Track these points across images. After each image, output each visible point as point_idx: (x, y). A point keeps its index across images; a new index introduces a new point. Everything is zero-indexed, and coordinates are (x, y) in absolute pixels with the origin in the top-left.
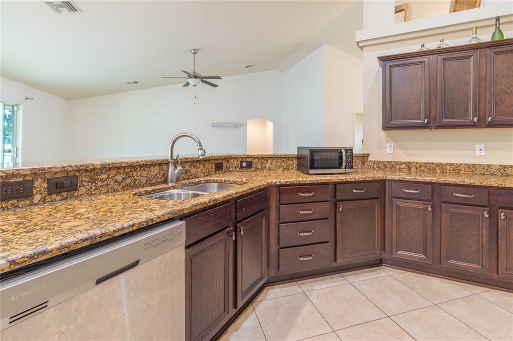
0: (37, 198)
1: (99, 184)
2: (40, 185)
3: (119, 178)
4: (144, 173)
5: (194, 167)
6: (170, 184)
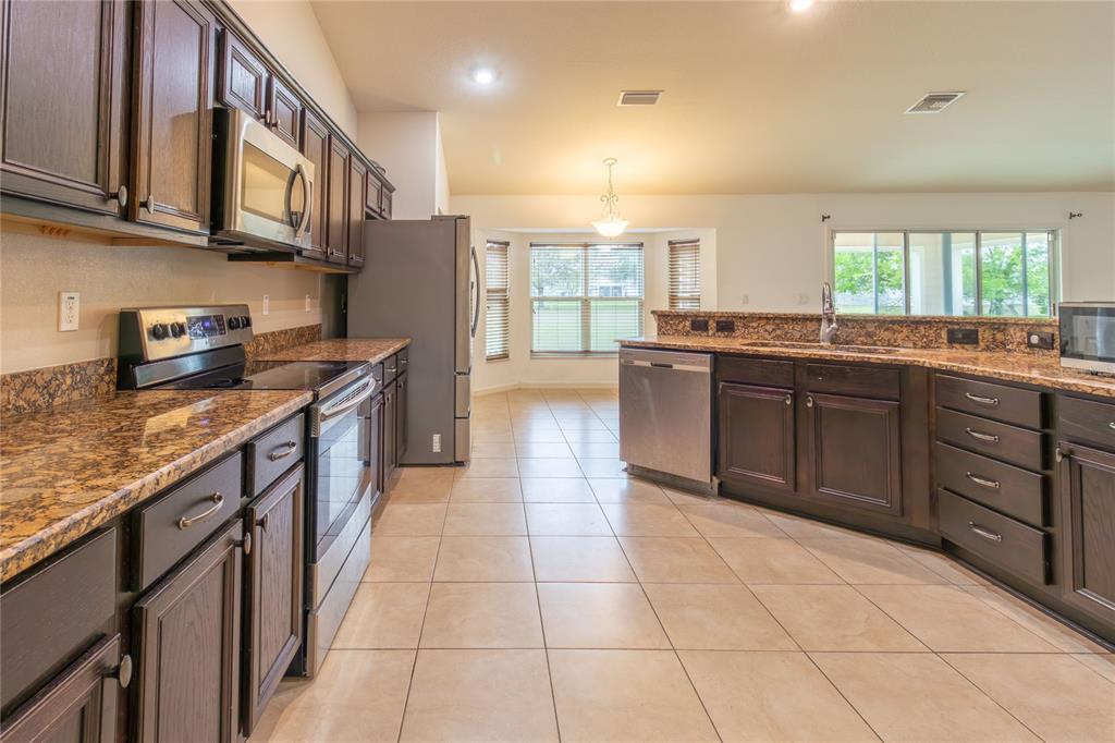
0: (711, 333)
1: (751, 330)
2: (712, 325)
3: (769, 328)
4: (798, 328)
6: (822, 344)
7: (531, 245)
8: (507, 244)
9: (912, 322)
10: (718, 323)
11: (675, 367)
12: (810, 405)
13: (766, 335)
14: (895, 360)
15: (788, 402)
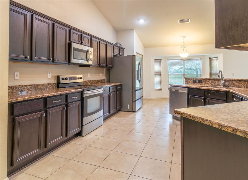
0: (197, 83)
1: (206, 83)
2: (197, 81)
3: (210, 82)
4: (217, 82)
5: (238, 83)
6: (221, 86)
7: (168, 60)
8: (161, 60)
9: (244, 81)
10: (199, 81)
11: (180, 91)
12: (207, 101)
13: (209, 84)
14: (225, 90)
15: (203, 100)
